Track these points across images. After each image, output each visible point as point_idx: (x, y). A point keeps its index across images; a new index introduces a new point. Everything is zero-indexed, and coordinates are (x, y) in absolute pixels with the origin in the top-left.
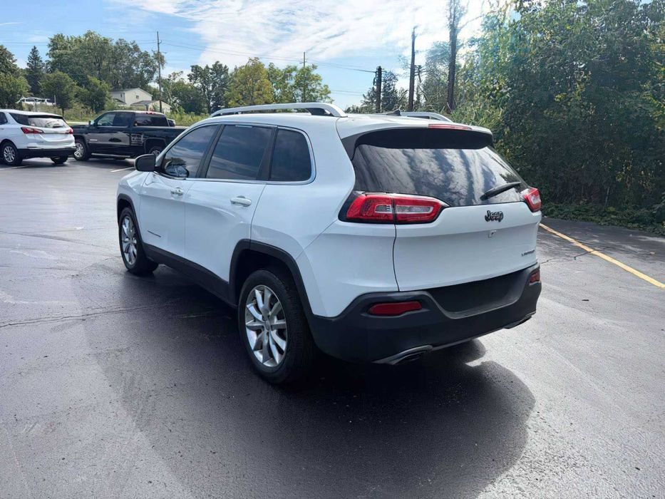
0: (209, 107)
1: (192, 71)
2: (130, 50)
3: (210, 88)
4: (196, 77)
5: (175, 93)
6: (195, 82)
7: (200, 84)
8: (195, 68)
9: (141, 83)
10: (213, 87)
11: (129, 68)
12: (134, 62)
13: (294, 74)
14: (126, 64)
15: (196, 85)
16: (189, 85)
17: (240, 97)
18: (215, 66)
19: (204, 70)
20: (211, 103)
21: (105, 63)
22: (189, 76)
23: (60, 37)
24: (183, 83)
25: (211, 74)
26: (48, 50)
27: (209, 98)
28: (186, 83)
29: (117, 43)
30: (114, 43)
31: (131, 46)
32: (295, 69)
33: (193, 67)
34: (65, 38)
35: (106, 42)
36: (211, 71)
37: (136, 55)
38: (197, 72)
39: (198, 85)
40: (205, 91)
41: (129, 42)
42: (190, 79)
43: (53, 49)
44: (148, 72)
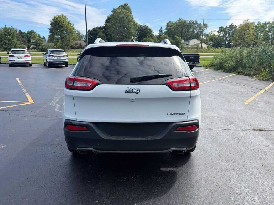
0: (225, 44)
1: (220, 29)
2: (194, 24)
3: (227, 36)
4: (221, 32)
5: (211, 40)
6: (220, 34)
7: (222, 34)
8: (221, 28)
9: (197, 37)
10: (229, 35)
11: (193, 31)
12: (195, 29)
13: (268, 25)
14: (192, 30)
15: (220, 35)
16: (218, 35)
17: (238, 38)
18: (230, 26)
19: (225, 28)
20: (227, 42)
21: (184, 30)
22: (218, 31)
23: (170, 22)
24: (215, 35)
25: (228, 29)
26: (165, 27)
27: (226, 40)
28: (216, 35)
29: (189, 22)
30: (188, 22)
31: (195, 22)
32: (269, 23)
33: (220, 27)
34: (172, 23)
35: (185, 22)
36: (228, 28)
37: (196, 26)
38: (222, 29)
39: (222, 35)
40: (224, 37)
41: (194, 21)
42: (218, 33)
43: (167, 27)
44: (200, 32)
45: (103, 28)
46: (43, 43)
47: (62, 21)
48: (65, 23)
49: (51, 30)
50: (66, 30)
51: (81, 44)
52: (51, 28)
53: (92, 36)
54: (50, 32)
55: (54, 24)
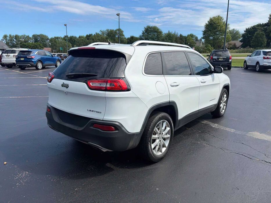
45: (266, 25)
46: (196, 45)
47: (217, 22)
48: (220, 24)
49: (205, 33)
50: (220, 31)
51: (235, 44)
52: (205, 30)
53: (249, 35)
54: (204, 34)
55: (208, 26)
